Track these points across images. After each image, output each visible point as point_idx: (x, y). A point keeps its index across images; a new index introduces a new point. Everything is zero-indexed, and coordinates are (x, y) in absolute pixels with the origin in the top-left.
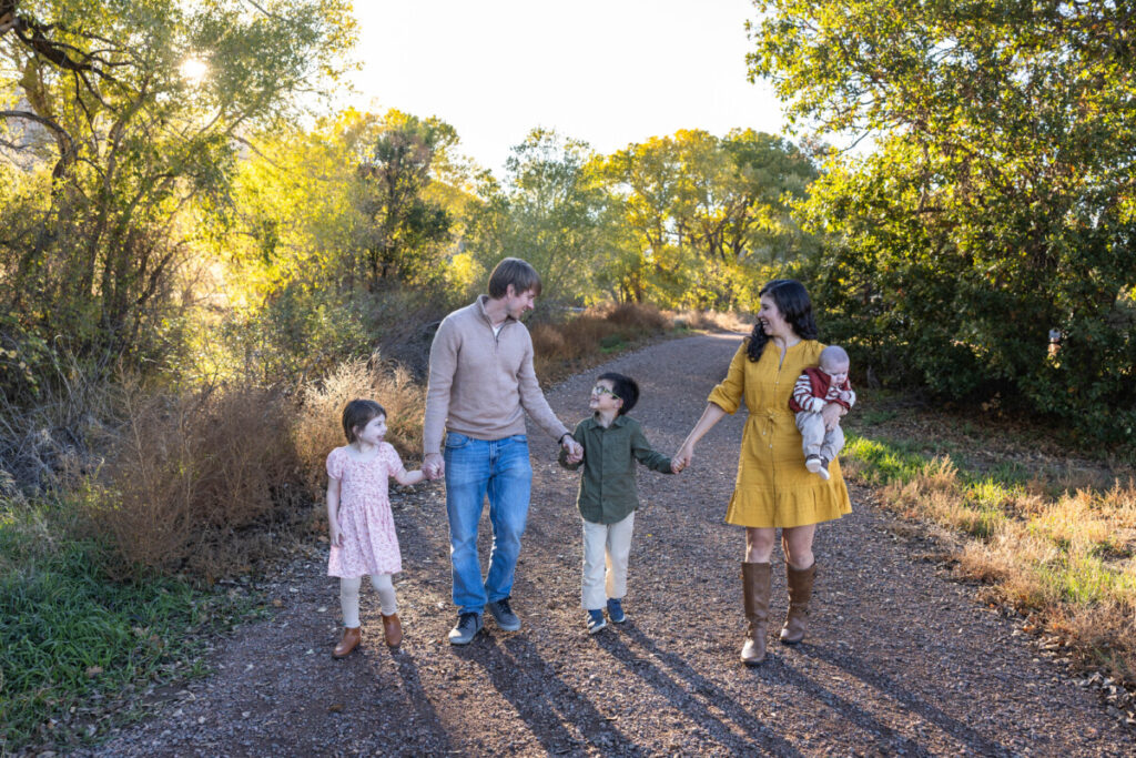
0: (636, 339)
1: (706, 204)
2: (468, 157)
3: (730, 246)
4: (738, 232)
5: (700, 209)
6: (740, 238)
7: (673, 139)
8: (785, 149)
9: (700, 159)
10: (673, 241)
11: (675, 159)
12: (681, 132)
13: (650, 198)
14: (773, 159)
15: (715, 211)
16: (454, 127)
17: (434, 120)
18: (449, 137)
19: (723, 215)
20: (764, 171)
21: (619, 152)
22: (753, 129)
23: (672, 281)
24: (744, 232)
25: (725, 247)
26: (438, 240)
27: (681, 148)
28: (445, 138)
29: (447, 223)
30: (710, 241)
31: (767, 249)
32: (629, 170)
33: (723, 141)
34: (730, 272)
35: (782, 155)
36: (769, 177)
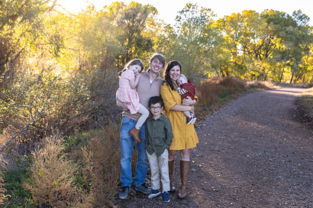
0: (234, 93)
1: (254, 38)
2: (161, 20)
3: (263, 55)
4: (267, 49)
5: (252, 40)
6: (267, 52)
7: (241, 14)
8: (286, 17)
9: (253, 21)
10: (241, 53)
11: (242, 21)
12: (244, 11)
13: (232, 37)
14: (281, 21)
15: (258, 41)
16: (156, 8)
17: (148, 5)
18: (154, 12)
19: (261, 43)
20: (278, 25)
21: (220, 19)
22: (273, 10)
23: (241, 68)
24: (269, 49)
25: (261, 55)
26: (148, 51)
27: (245, 17)
28: (152, 12)
29: (152, 45)
30: (256, 53)
31: (279, 56)
32: (224, 26)
33: (261, 14)
34: (265, 65)
35: (285, 19)
36: (280, 28)
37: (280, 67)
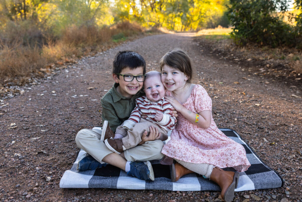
0: (131, 36)
23: (139, 19)
25: (156, 9)
30: (151, 6)
34: (159, 16)
37: (172, 17)
